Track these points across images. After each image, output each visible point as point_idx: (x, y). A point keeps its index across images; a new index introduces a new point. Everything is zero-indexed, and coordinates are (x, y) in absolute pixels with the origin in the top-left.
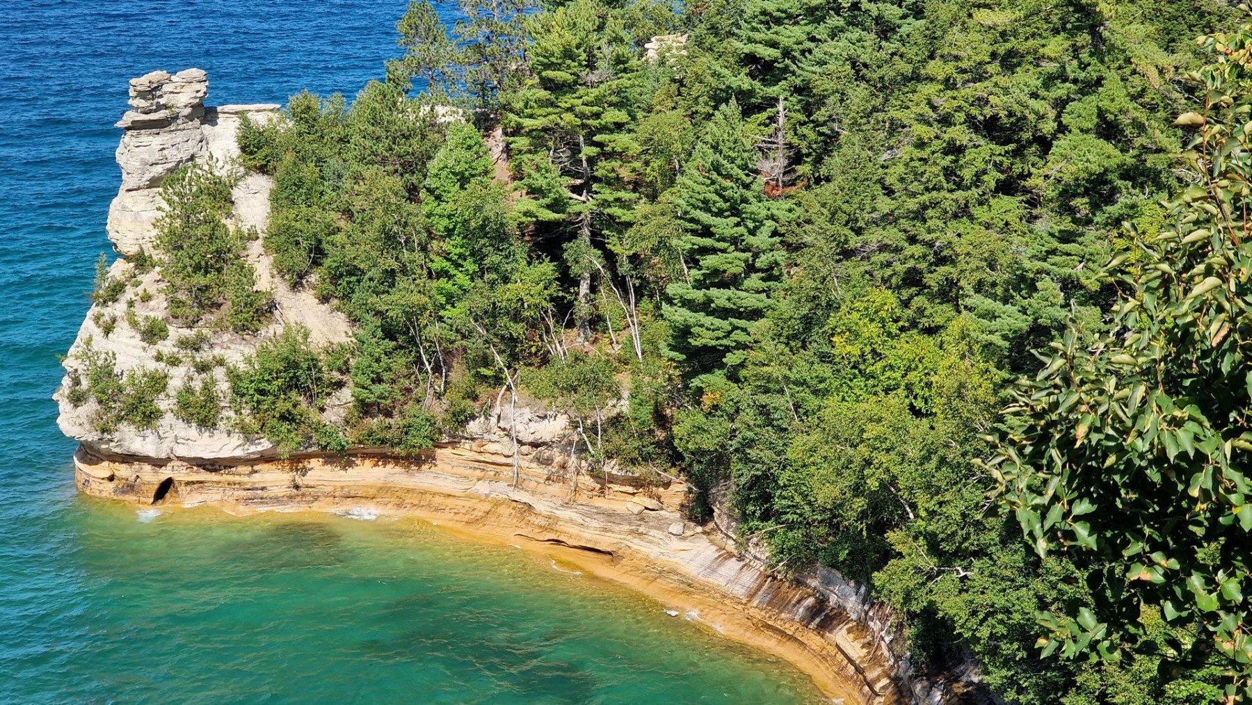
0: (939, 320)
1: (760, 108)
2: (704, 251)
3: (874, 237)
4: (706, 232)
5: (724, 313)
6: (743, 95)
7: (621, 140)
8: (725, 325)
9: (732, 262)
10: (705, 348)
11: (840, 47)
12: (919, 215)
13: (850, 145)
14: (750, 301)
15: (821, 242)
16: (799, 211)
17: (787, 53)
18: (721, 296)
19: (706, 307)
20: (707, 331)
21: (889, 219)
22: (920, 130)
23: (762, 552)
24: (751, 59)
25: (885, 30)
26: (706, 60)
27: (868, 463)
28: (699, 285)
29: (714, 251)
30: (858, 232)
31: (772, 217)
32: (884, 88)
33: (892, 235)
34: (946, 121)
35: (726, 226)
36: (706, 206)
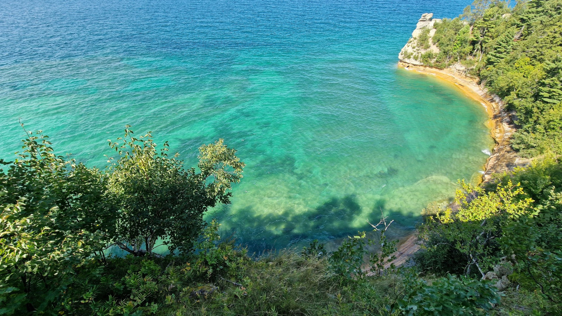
0: (536, 64)
1: (519, 27)
2: (499, 48)
3: (531, 49)
6: (518, 24)
7: (493, 29)
8: (497, 59)
9: (502, 50)
10: (492, 62)
11: (541, 18)
12: (541, 47)
13: (534, 34)
14: (502, 56)
15: (520, 49)
16: (518, 44)
17: (529, 19)
18: (498, 55)
19: (495, 56)
20: (493, 59)
21: (535, 47)
22: (550, 34)
23: (486, 90)
24: (522, 19)
25: (551, 16)
26: (513, 18)
27: (512, 82)
28: (495, 53)
29: (500, 48)
30: (528, 48)
31: (513, 44)
32: (545, 26)
33: (535, 50)
34: (555, 33)
35: (504, 45)
36: (502, 41)
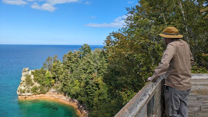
0: (81, 81)
3: (76, 76)
4: (65, 77)
5: (66, 82)
6: (67, 68)
10: (65, 84)
13: (74, 71)
15: (73, 77)
16: (71, 75)
17: (70, 65)
23: (70, 98)
26: (65, 66)
27: (77, 91)
